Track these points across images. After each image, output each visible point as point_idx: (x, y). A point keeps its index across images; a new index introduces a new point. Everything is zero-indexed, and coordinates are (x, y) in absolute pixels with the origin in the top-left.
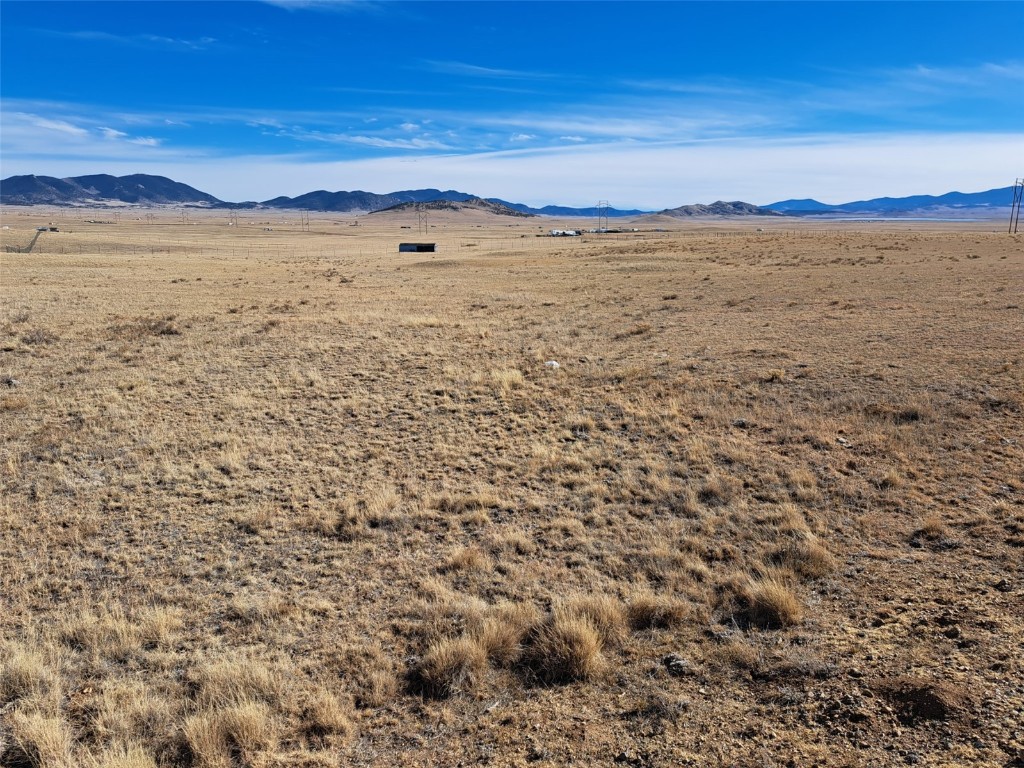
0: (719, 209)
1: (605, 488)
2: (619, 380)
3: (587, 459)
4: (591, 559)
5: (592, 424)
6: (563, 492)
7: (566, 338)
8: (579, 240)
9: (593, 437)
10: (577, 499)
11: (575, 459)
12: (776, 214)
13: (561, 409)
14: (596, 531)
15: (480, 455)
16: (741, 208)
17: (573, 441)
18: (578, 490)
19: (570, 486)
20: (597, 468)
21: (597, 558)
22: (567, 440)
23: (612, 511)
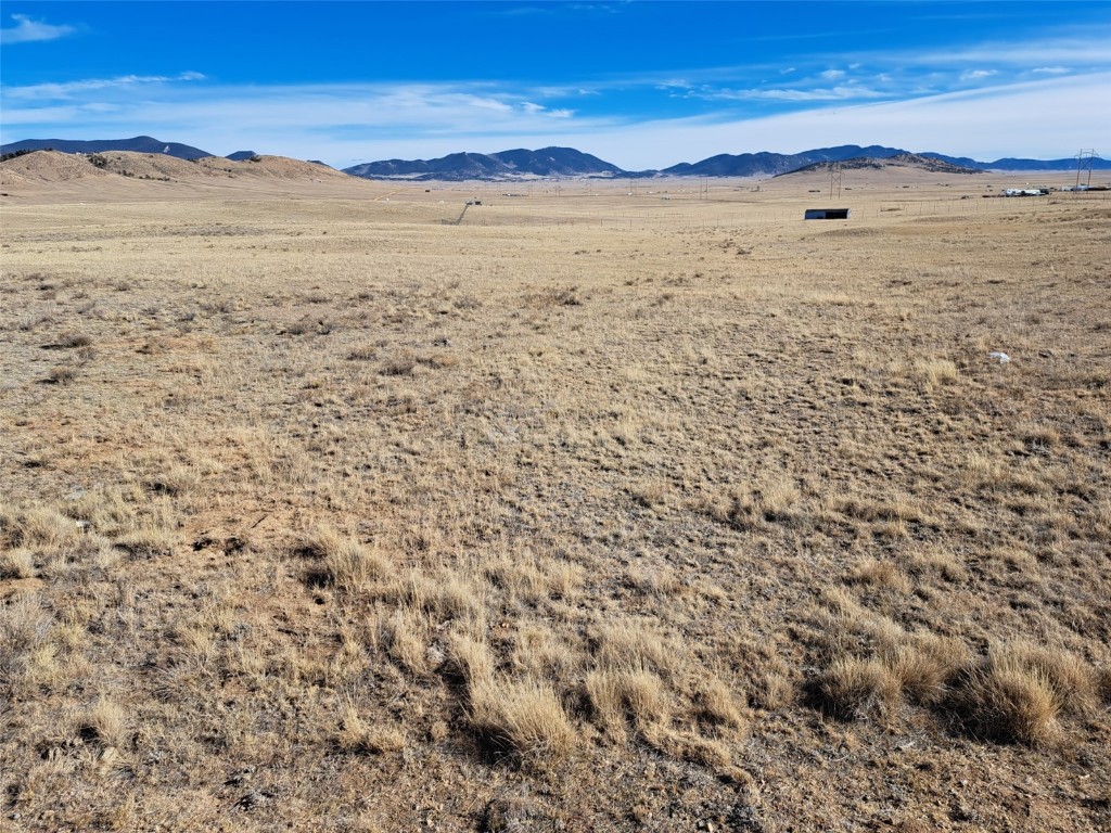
1: (1071, 519)
2: (1099, 384)
3: (1046, 480)
4: (1046, 603)
5: (1055, 436)
6: (1009, 517)
7: (1021, 326)
8: (1046, 201)
9: (1054, 453)
10: (1030, 528)
11: (1029, 478)
13: (1011, 414)
14: (1055, 571)
15: (897, 459)
17: (1026, 456)
18: (1030, 516)
19: (1020, 510)
20: (1061, 492)
21: (1055, 603)
22: (1018, 453)
23: (1079, 550)
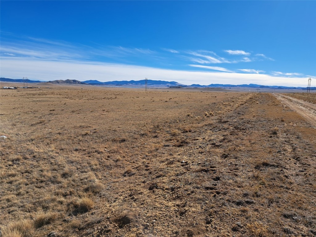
0: (68, 82)
1: (25, 180)
2: (32, 140)
3: (18, 171)
4: (19, 207)
5: (21, 157)
6: (7, 186)
7: (10, 127)
8: (16, 91)
9: (21, 162)
10: (13, 187)
11: (13, 172)
12: (87, 84)
13: (7, 154)
14: (22, 197)
16: (76, 82)
17: (13, 165)
18: (15, 183)
19: (11, 182)
20: (23, 173)
21: (22, 207)
22: (10, 165)
23: (28, 188)
